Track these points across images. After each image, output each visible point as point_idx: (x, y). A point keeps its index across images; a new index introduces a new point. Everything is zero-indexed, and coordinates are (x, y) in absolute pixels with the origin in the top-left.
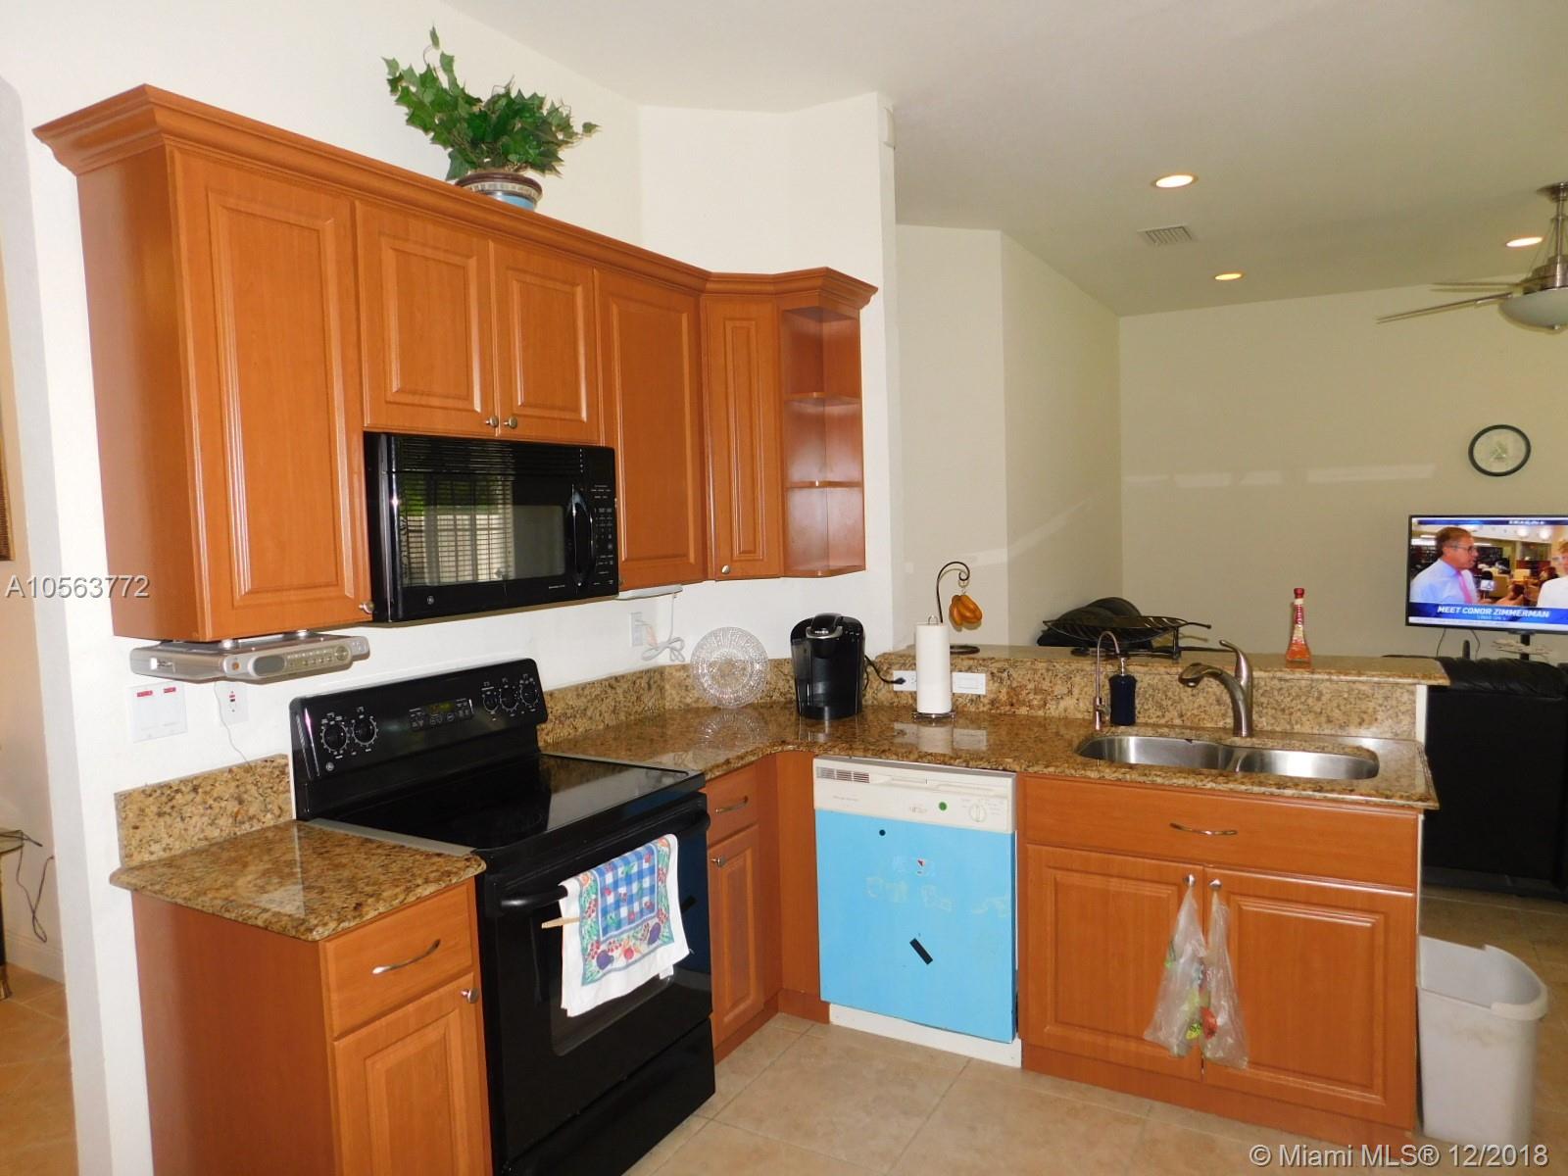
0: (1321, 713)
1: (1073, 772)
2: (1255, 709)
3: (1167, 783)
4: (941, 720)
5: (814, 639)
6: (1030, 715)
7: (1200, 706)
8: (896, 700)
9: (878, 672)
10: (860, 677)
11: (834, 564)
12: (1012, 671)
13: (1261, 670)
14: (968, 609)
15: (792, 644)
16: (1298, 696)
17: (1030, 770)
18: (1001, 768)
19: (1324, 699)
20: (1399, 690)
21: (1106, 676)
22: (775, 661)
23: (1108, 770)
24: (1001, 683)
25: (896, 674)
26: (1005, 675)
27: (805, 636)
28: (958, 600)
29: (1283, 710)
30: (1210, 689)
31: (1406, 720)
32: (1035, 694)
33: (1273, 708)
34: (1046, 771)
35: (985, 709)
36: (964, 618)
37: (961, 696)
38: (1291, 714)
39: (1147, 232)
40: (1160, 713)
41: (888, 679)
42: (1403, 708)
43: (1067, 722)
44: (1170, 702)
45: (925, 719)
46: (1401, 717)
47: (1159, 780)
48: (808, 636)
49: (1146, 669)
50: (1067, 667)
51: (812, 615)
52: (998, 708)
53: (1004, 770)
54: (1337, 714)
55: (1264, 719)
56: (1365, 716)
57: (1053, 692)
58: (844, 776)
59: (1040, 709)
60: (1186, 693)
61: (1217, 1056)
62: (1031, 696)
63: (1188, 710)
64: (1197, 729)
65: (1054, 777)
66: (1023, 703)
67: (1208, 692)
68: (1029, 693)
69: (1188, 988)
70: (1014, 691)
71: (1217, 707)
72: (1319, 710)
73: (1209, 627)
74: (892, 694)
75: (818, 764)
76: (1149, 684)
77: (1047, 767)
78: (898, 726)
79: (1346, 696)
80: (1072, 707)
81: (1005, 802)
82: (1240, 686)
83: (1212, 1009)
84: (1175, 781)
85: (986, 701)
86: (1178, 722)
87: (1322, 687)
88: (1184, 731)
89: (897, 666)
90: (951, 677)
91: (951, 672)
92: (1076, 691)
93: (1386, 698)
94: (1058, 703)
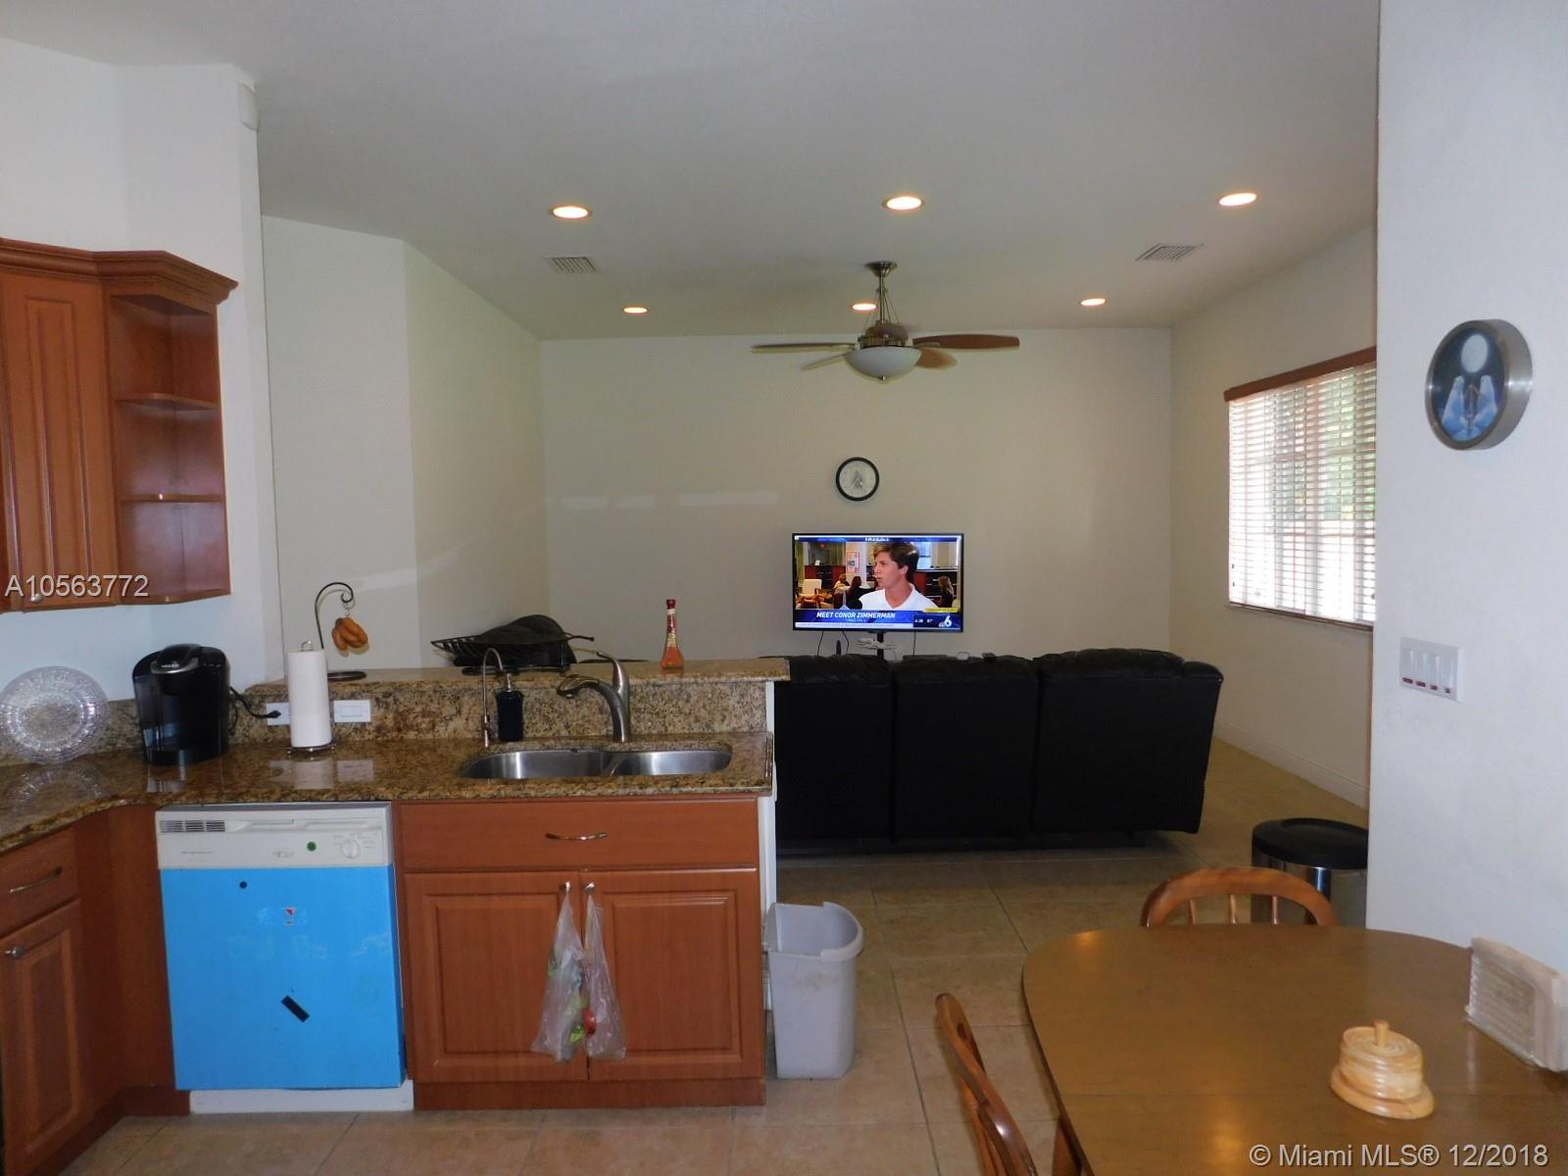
0: (690, 713)
1: (448, 794)
2: (633, 715)
3: (539, 794)
4: (320, 752)
5: (160, 675)
6: (419, 739)
7: (584, 716)
8: (270, 735)
9: (248, 706)
10: (226, 714)
11: (192, 588)
12: (398, 695)
13: (637, 677)
14: (351, 632)
15: (135, 681)
16: (670, 700)
17: (404, 797)
18: (372, 798)
19: (694, 699)
20: (752, 688)
21: (494, 693)
22: (118, 702)
23: (483, 788)
24: (387, 708)
25: (270, 707)
26: (391, 700)
27: (150, 671)
28: (340, 622)
29: (658, 714)
30: (592, 699)
31: (758, 714)
32: (423, 716)
33: (649, 713)
34: (420, 796)
35: (371, 737)
36: (348, 642)
37: (344, 725)
38: (665, 717)
39: (554, 259)
40: (547, 726)
41: (261, 713)
42: (756, 704)
43: (457, 743)
44: (556, 715)
45: (303, 754)
46: (755, 711)
47: (533, 793)
48: (153, 671)
49: (532, 683)
50: (454, 687)
51: (160, 647)
52: (384, 735)
53: (377, 800)
54: (703, 713)
55: (642, 724)
56: (726, 713)
57: (441, 713)
58: (194, 827)
59: (428, 732)
60: (570, 705)
61: (598, 1052)
62: (419, 720)
63: (573, 721)
64: (581, 738)
65: (429, 801)
66: (410, 727)
67: (591, 703)
68: (416, 717)
69: (569, 992)
70: (401, 716)
71: (600, 716)
72: (688, 711)
73: (592, 639)
74: (266, 730)
75: (161, 816)
76: (536, 699)
77: (420, 792)
78: (273, 764)
79: (710, 696)
80: (461, 727)
81: (380, 833)
82: (618, 695)
83: (592, 1009)
84: (547, 792)
85: (371, 728)
86: (564, 733)
87: (690, 690)
88: (569, 741)
89: (271, 698)
90: (331, 707)
91: (331, 700)
92: (465, 710)
93: (742, 696)
94: (447, 725)
